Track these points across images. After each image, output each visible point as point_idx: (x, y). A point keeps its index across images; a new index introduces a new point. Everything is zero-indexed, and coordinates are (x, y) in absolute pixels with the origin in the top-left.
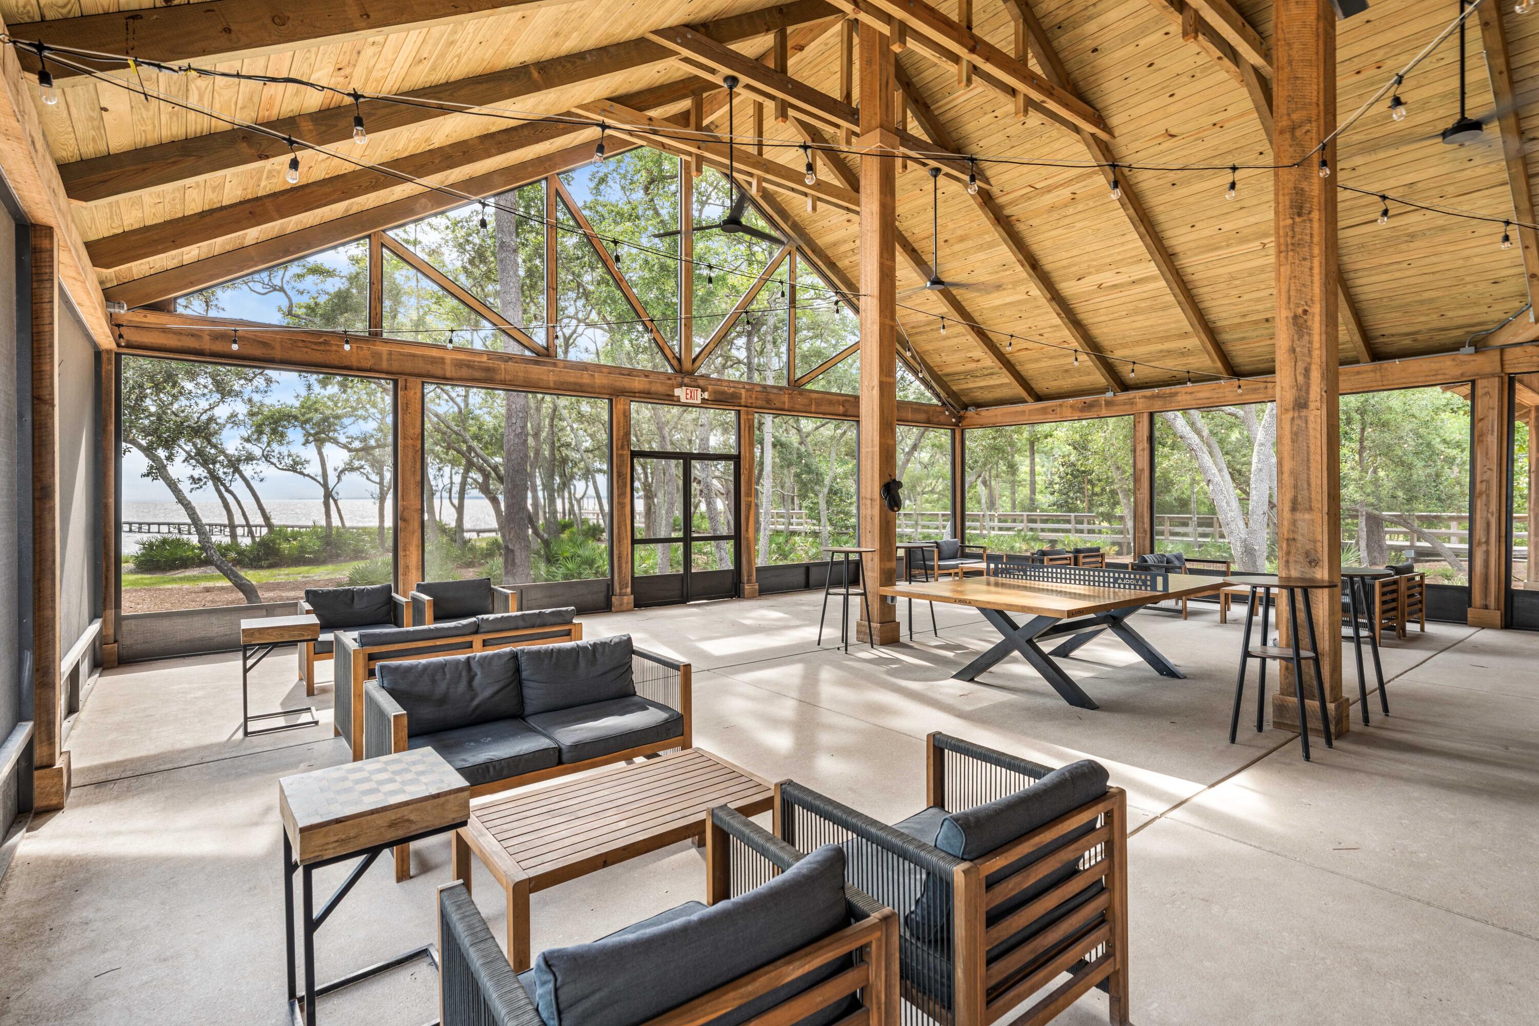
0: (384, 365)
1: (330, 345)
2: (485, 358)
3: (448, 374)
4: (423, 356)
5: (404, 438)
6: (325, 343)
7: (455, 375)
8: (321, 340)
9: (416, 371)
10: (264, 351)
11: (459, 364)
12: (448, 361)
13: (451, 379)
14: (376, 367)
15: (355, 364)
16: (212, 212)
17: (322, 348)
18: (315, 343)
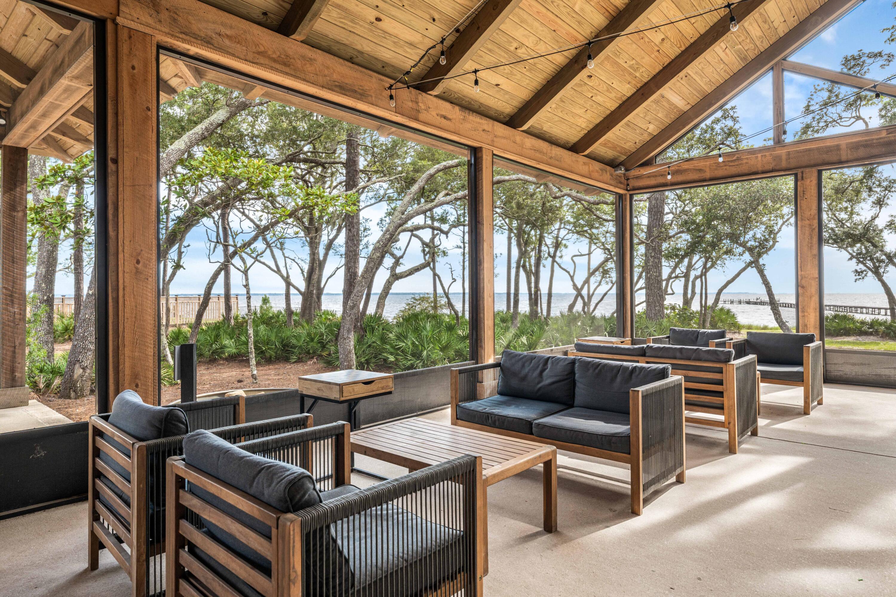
0: (784, 164)
1: (742, 160)
2: (884, 134)
3: (844, 158)
4: (818, 149)
5: (802, 220)
6: (738, 159)
7: (850, 157)
8: (735, 158)
9: (812, 162)
10: (700, 175)
11: (855, 146)
12: (844, 147)
13: (847, 162)
14: (777, 168)
15: (760, 169)
16: (624, 102)
17: (736, 163)
18: (732, 161)
